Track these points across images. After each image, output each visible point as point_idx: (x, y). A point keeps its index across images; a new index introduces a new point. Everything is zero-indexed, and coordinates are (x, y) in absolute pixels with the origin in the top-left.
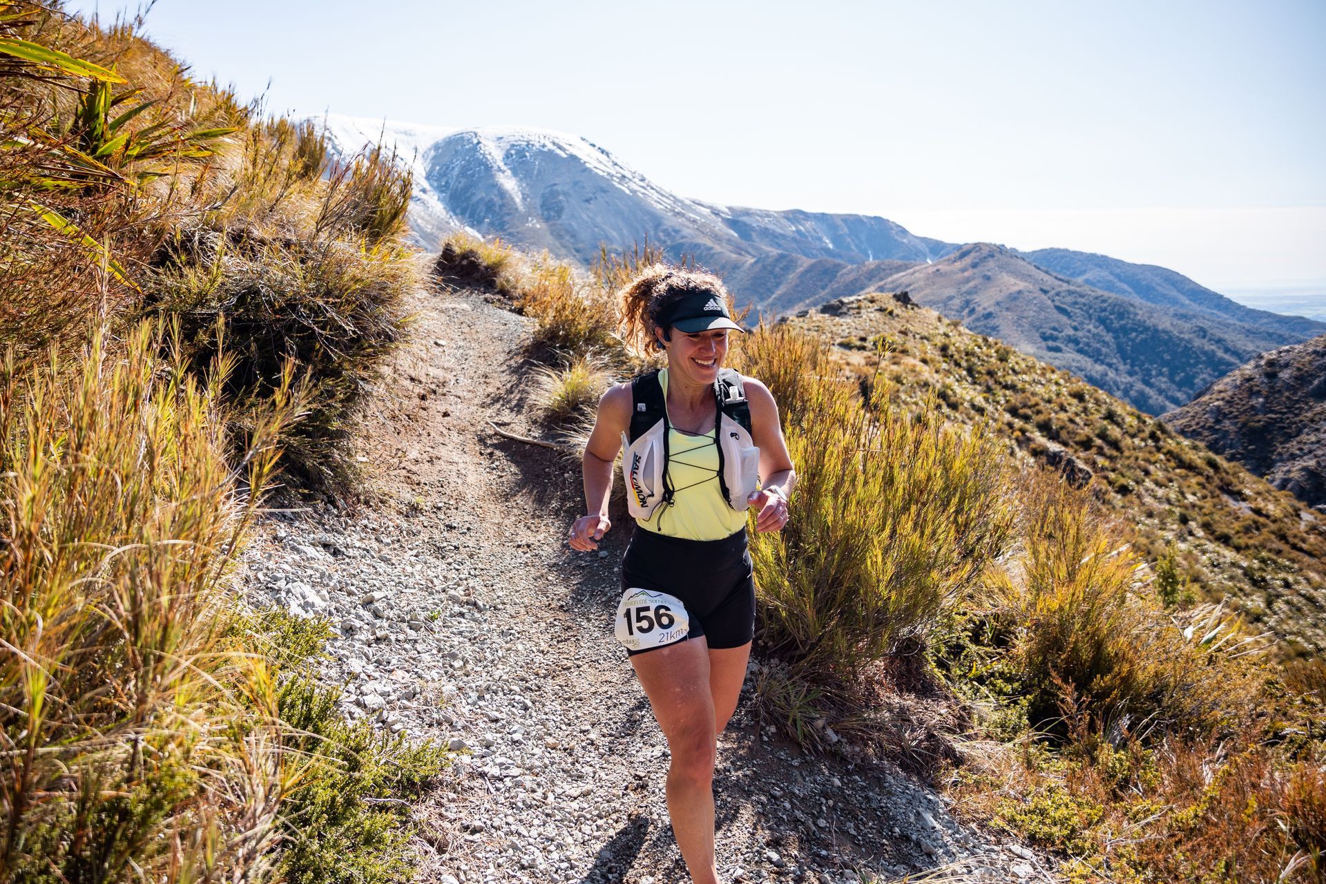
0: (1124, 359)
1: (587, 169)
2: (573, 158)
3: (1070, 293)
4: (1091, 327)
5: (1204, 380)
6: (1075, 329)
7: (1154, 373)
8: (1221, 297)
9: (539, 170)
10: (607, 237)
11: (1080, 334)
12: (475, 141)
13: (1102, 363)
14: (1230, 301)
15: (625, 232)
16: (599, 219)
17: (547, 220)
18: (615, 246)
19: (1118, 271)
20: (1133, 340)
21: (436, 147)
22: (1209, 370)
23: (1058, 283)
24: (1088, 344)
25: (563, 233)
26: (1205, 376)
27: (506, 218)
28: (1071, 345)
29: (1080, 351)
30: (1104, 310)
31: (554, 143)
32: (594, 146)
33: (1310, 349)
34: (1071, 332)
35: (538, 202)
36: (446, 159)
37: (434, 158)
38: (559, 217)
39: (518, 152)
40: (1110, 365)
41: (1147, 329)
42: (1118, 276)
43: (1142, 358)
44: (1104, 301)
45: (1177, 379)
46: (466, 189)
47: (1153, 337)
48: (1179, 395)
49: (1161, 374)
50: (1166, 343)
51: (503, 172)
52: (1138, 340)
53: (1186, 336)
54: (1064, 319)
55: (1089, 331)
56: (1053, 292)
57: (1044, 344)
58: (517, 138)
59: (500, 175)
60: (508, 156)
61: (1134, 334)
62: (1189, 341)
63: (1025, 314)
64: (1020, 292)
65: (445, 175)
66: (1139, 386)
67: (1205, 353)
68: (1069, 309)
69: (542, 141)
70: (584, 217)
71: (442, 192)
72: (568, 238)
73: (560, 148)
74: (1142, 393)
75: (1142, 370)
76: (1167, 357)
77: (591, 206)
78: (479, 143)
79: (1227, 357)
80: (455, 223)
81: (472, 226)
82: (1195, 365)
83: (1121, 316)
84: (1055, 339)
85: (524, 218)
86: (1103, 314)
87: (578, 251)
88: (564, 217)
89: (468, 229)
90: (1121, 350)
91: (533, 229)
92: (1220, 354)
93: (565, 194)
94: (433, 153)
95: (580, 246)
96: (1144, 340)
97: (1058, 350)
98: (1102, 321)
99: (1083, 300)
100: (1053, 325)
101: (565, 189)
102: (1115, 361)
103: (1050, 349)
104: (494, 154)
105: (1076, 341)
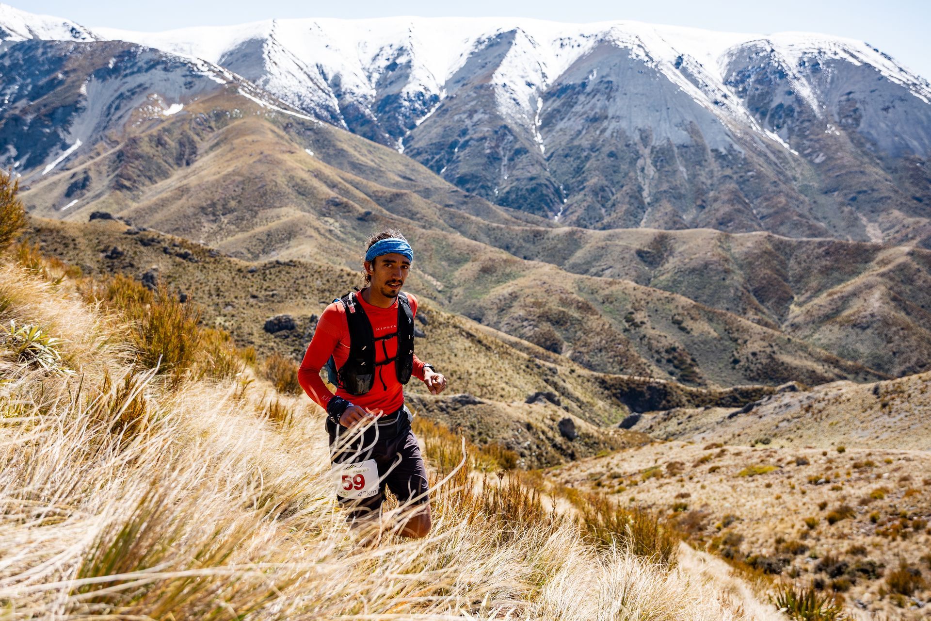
1: (882, 77)
2: (867, 66)
9: (833, 78)
10: (907, 146)
12: (769, 50)
15: (926, 141)
16: (898, 128)
17: (844, 127)
18: (917, 156)
21: (730, 55)
25: (863, 140)
27: (806, 124)
31: (845, 51)
32: (877, 51)
35: (835, 109)
36: (741, 67)
37: (729, 64)
38: (858, 125)
39: (810, 60)
46: (763, 95)
51: (798, 79)
58: (808, 46)
59: (795, 81)
60: (802, 64)
65: (742, 81)
69: (833, 49)
70: (883, 125)
71: (741, 97)
72: (868, 145)
73: (852, 56)
77: (890, 114)
78: (773, 51)
80: (756, 128)
81: (773, 131)
85: (823, 125)
87: (880, 158)
88: (862, 125)
89: (768, 133)
91: (832, 136)
93: (863, 102)
94: (726, 60)
95: (882, 154)
101: (862, 97)
104: (790, 61)
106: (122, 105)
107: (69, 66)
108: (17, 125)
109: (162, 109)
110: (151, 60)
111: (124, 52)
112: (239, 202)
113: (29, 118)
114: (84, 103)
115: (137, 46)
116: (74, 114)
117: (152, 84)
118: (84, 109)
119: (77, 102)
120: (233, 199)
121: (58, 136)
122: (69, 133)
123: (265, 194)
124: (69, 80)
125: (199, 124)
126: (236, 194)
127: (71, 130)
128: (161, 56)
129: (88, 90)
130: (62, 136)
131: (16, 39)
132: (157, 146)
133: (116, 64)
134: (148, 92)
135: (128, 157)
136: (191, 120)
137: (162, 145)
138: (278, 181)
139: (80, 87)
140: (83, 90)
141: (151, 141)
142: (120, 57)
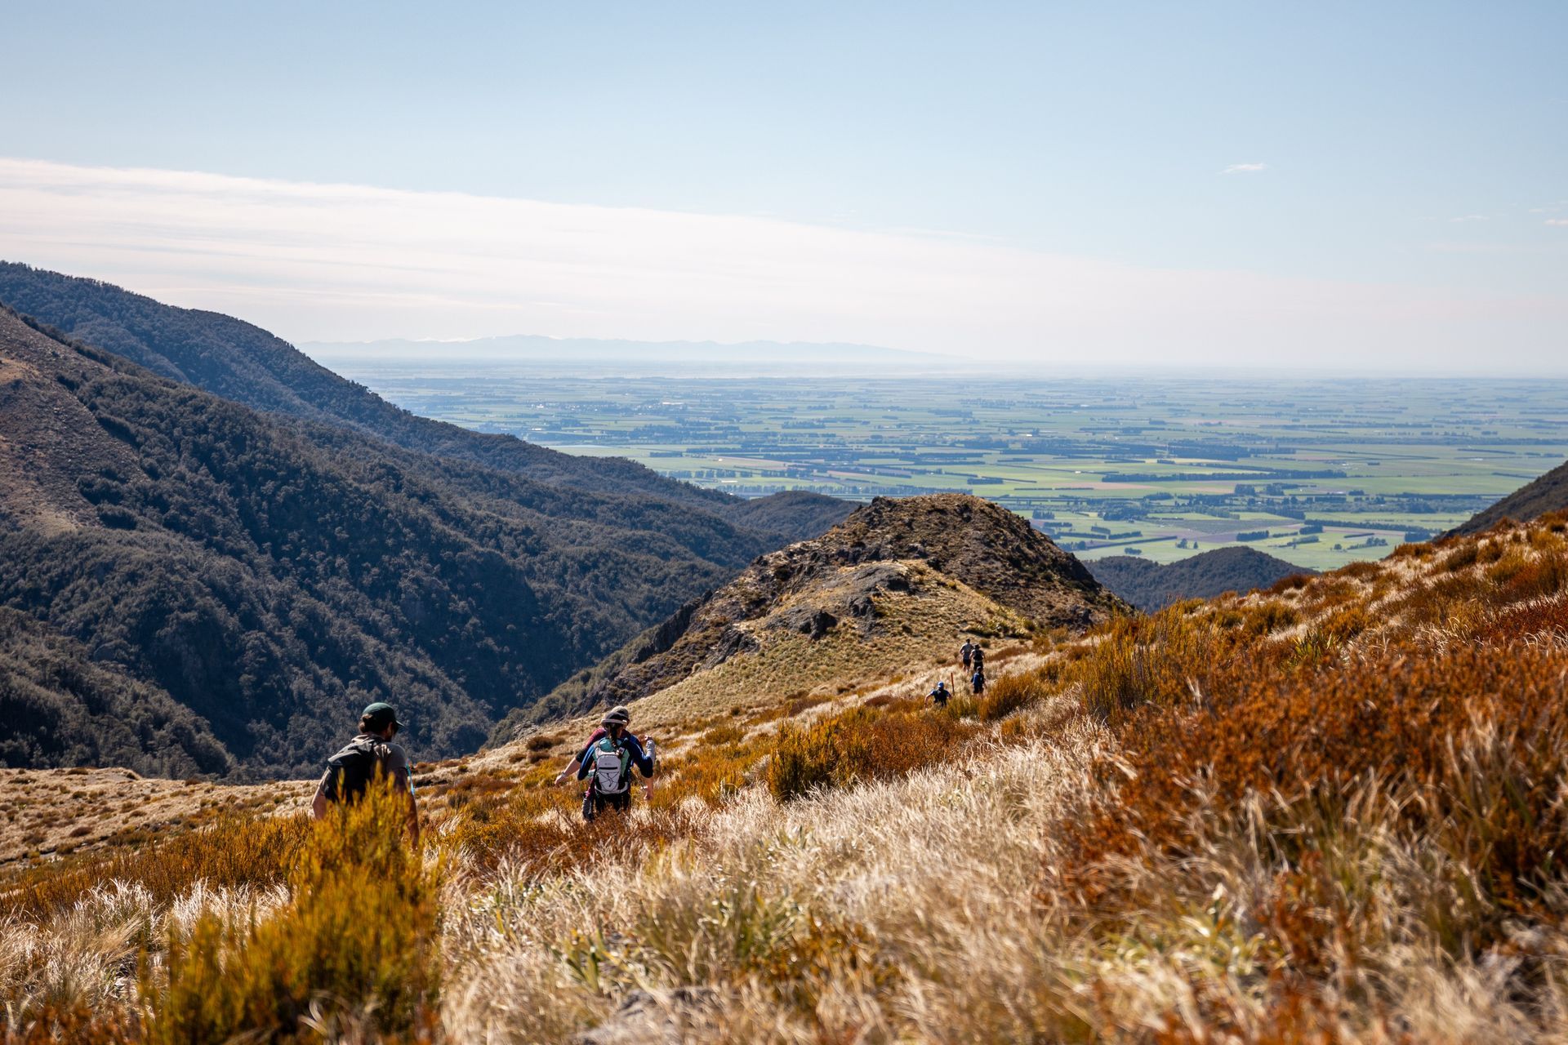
0: (258, 538)
3: (126, 388)
4: (182, 468)
5: (416, 580)
6: (152, 473)
7: (320, 568)
8: (360, 390)
11: (165, 485)
13: (222, 551)
14: (376, 399)
19: (146, 326)
20: (271, 499)
22: (424, 561)
23: (88, 363)
24: (184, 509)
26: (419, 573)
28: (150, 510)
29: (172, 525)
30: (204, 430)
33: (834, 550)
34: (147, 482)
40: (237, 554)
41: (294, 472)
42: (147, 337)
43: (293, 535)
44: (198, 410)
45: (367, 580)
47: (308, 491)
48: (375, 615)
49: (333, 571)
50: (336, 504)
52: (280, 498)
53: (372, 488)
54: (124, 450)
55: (182, 478)
56: (86, 387)
57: (92, 510)
61: (270, 484)
62: (378, 499)
63: (39, 438)
64: (17, 384)
66: (303, 600)
67: (412, 524)
68: (132, 428)
74: (312, 616)
75: (297, 564)
76: (341, 534)
79: (449, 530)
82: (395, 551)
83: (238, 443)
84: (116, 498)
86: (202, 439)
90: (248, 518)
92: (437, 524)
96: (291, 498)
97: (127, 523)
98: (203, 455)
99: (156, 407)
100: (103, 463)
102: (244, 545)
103: (111, 521)
105: (160, 503)
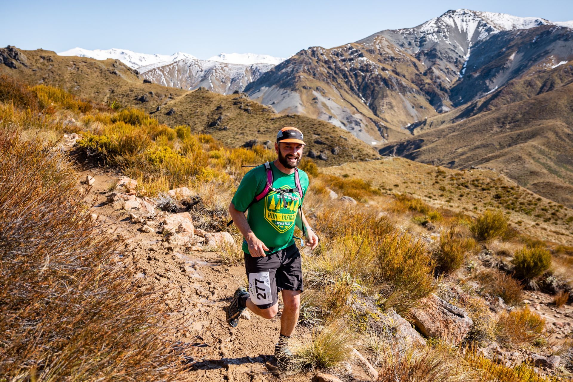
106: (529, 64)
107: (512, 43)
108: (469, 80)
109: (553, 65)
110: (560, 35)
111: (545, 32)
112: (524, 116)
113: (476, 75)
114: (509, 64)
115: (554, 27)
116: (500, 71)
117: (553, 50)
118: (507, 69)
119: (504, 64)
120: (521, 114)
121: (486, 84)
122: (493, 82)
123: (543, 111)
124: (508, 52)
125: (565, 72)
126: (525, 111)
127: (494, 81)
128: (567, 31)
129: (515, 57)
130: (488, 84)
131: (496, 32)
132: (527, 87)
133: (537, 39)
134: (549, 55)
135: (503, 93)
136: (560, 70)
137: (531, 86)
138: (559, 103)
139: (510, 55)
140: (512, 57)
141: (524, 83)
142: (542, 34)
